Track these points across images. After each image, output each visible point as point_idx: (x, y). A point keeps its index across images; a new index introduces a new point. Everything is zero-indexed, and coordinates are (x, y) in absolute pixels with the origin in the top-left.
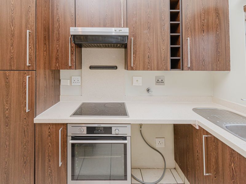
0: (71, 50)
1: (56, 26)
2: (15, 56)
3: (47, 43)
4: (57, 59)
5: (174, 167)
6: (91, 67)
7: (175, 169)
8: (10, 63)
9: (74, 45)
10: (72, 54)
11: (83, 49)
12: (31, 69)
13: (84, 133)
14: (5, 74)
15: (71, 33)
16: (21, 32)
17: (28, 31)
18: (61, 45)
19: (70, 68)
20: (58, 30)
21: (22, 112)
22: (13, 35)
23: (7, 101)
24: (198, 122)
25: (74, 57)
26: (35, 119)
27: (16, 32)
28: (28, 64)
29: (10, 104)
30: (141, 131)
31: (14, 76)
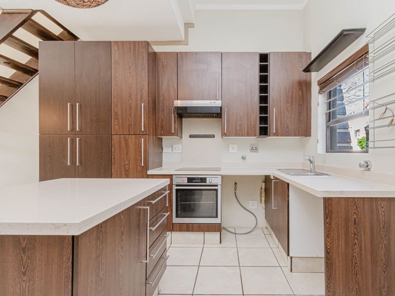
0: (174, 119)
1: (161, 98)
2: (132, 124)
3: (154, 114)
4: (162, 127)
5: (266, 226)
6: (191, 136)
7: (266, 228)
8: (129, 129)
9: (176, 115)
10: (175, 123)
11: (183, 119)
12: (144, 133)
13: (185, 181)
14: (125, 138)
15: (175, 106)
16: (137, 105)
17: (143, 104)
18: (165, 115)
19: (173, 135)
20: (163, 103)
21: (138, 167)
22: (131, 108)
23: (126, 158)
24: (273, 173)
25: (176, 126)
26: (148, 172)
27: (133, 105)
28: (143, 130)
29: (129, 161)
30: (235, 193)
31: (132, 139)
